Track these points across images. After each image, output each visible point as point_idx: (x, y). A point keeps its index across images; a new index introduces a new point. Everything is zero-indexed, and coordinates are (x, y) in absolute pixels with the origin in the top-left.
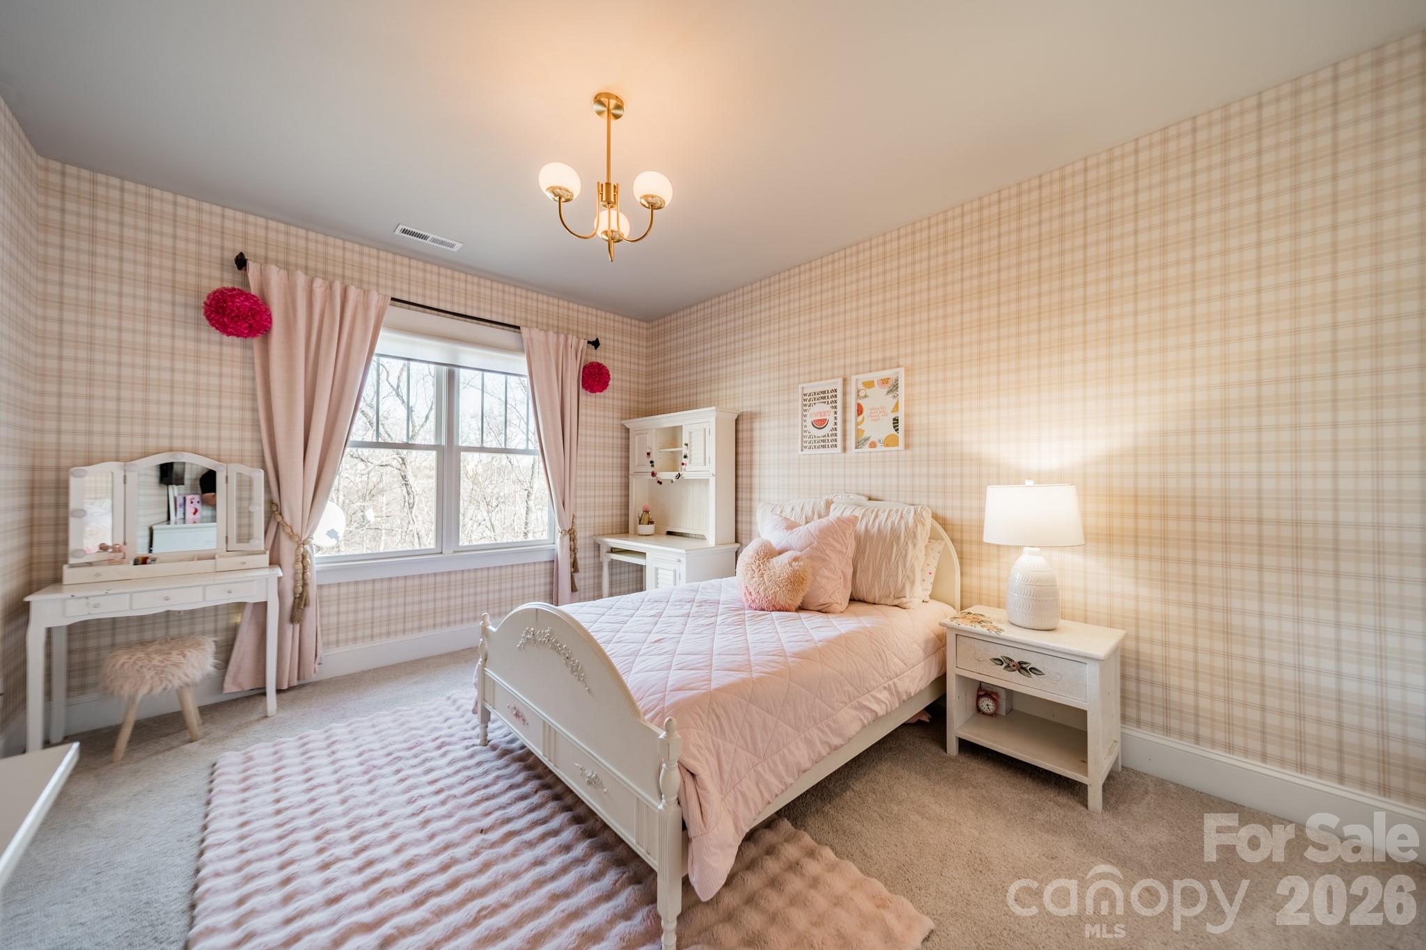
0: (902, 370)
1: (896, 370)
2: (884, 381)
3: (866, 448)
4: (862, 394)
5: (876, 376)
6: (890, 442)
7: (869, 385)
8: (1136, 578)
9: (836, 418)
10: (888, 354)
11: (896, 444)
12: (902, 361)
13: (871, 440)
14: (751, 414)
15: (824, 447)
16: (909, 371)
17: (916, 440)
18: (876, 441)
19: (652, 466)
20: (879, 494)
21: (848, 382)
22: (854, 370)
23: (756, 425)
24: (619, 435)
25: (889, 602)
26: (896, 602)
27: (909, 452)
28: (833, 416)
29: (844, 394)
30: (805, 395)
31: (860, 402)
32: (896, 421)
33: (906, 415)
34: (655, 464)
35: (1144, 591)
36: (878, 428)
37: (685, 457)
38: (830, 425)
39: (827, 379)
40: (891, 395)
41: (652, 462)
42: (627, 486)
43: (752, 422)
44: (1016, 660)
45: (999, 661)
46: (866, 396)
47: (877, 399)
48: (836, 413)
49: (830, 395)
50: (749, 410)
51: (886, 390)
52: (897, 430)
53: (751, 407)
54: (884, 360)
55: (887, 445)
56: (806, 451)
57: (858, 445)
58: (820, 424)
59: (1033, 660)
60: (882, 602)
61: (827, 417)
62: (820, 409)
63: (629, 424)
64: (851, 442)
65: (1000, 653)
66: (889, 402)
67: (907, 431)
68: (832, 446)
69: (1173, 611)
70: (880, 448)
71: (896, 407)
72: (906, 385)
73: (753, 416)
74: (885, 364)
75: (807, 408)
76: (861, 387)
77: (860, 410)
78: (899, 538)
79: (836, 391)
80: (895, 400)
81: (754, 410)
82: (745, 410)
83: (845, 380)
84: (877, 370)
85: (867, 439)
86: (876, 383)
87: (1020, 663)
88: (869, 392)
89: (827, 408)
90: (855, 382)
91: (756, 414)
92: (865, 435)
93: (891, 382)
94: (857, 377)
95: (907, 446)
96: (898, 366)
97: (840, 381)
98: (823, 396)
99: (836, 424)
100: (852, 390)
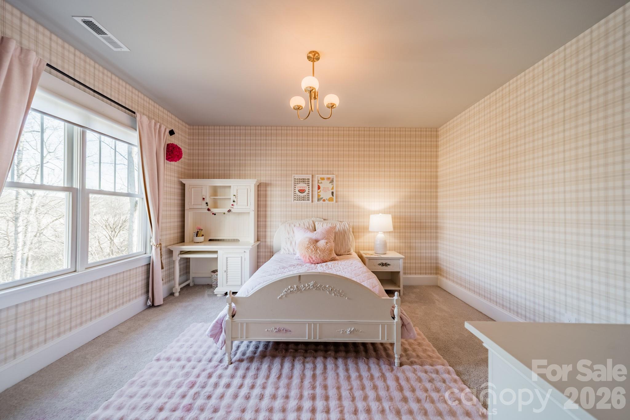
0: (335, 175)
1: (333, 175)
2: (328, 179)
3: (321, 202)
4: (320, 182)
5: (325, 176)
6: (331, 200)
7: (323, 179)
8: (395, 238)
9: (309, 190)
10: (329, 169)
11: (333, 200)
12: (334, 173)
13: (323, 199)
14: (266, 184)
15: (304, 200)
16: (337, 176)
17: (339, 200)
18: (325, 199)
19: (207, 205)
20: (326, 218)
21: (314, 177)
22: (316, 173)
23: (269, 189)
24: (177, 186)
25: (346, 253)
26: (348, 253)
27: (337, 204)
28: (308, 188)
29: (312, 181)
30: (295, 179)
31: (320, 185)
32: (333, 193)
33: (336, 191)
34: (208, 204)
35: (396, 241)
36: (326, 195)
37: (234, 201)
38: (307, 192)
39: (305, 174)
40: (331, 184)
41: (207, 203)
42: (183, 216)
43: (266, 187)
44: (384, 263)
45: (380, 264)
46: (321, 183)
47: (326, 184)
48: (309, 187)
49: (306, 181)
50: (264, 182)
51: (329, 182)
52: (333, 196)
53: (266, 180)
54: (328, 171)
55: (330, 201)
56: (296, 201)
57: (318, 200)
58: (302, 191)
59: (388, 262)
60: (344, 254)
61: (305, 189)
62: (302, 186)
63: (184, 181)
64: (316, 199)
65: (380, 262)
66: (330, 186)
67: (336, 196)
68: (307, 200)
69: (401, 245)
70: (327, 202)
71: (333, 188)
72: (336, 181)
73: (266, 185)
74: (328, 172)
75: (296, 184)
76: (319, 179)
77: (319, 188)
78: (346, 233)
79: (309, 179)
80: (332, 186)
81: (267, 182)
82: (262, 181)
83: (312, 176)
84: (325, 174)
85: (322, 198)
86: (325, 179)
87: (385, 263)
88: (322, 181)
89: (305, 185)
90: (317, 177)
91: (268, 184)
92: (321, 197)
93: (331, 179)
94: (318, 175)
95: (336, 202)
96: (333, 174)
97: (311, 176)
98: (303, 180)
99: (309, 192)
100: (316, 179)
